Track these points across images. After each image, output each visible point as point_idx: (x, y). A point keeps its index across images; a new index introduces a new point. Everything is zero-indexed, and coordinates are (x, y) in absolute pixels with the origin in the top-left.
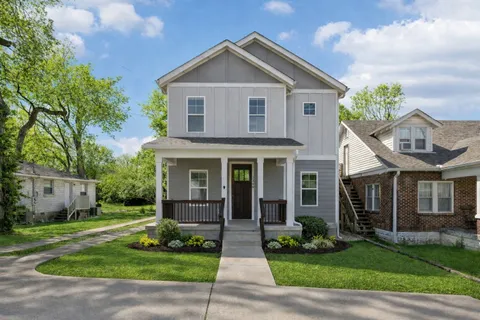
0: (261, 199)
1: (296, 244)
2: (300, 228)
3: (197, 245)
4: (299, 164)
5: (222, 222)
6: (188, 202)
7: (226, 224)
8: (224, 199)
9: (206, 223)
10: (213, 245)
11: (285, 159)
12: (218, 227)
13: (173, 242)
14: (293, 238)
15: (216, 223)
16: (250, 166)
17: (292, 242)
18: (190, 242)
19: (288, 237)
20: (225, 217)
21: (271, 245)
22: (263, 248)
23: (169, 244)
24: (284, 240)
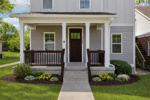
0: (88, 50)
1: (112, 78)
2: (114, 68)
3: (46, 79)
4: (113, 29)
5: (63, 65)
6: (43, 52)
7: (65, 66)
8: (64, 50)
9: (52, 65)
10: (56, 79)
11: (103, 24)
12: (60, 68)
13: (28, 77)
14: (110, 74)
15: (59, 65)
16: (81, 29)
17: (109, 77)
18: (41, 77)
19: (106, 74)
20: (65, 61)
21: (95, 79)
22: (89, 81)
23: (25, 78)
24: (103, 76)
